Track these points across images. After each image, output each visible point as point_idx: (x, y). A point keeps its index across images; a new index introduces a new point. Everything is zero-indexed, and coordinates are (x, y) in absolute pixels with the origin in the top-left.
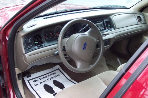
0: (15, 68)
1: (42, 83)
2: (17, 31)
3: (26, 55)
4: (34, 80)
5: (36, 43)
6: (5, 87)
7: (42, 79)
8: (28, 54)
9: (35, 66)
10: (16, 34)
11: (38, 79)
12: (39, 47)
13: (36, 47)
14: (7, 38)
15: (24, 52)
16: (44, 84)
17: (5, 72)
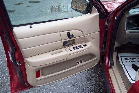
0: (115, 41)
1: (131, 62)
2: (125, 13)
3: (126, 31)
4: (126, 58)
5: (136, 25)
6: (103, 55)
7: (132, 59)
8: (128, 31)
9: (130, 43)
10: (123, 15)
11: (129, 58)
12: (138, 28)
13: (135, 28)
14: (116, 18)
15: (126, 29)
16: (133, 63)
17: (107, 43)
